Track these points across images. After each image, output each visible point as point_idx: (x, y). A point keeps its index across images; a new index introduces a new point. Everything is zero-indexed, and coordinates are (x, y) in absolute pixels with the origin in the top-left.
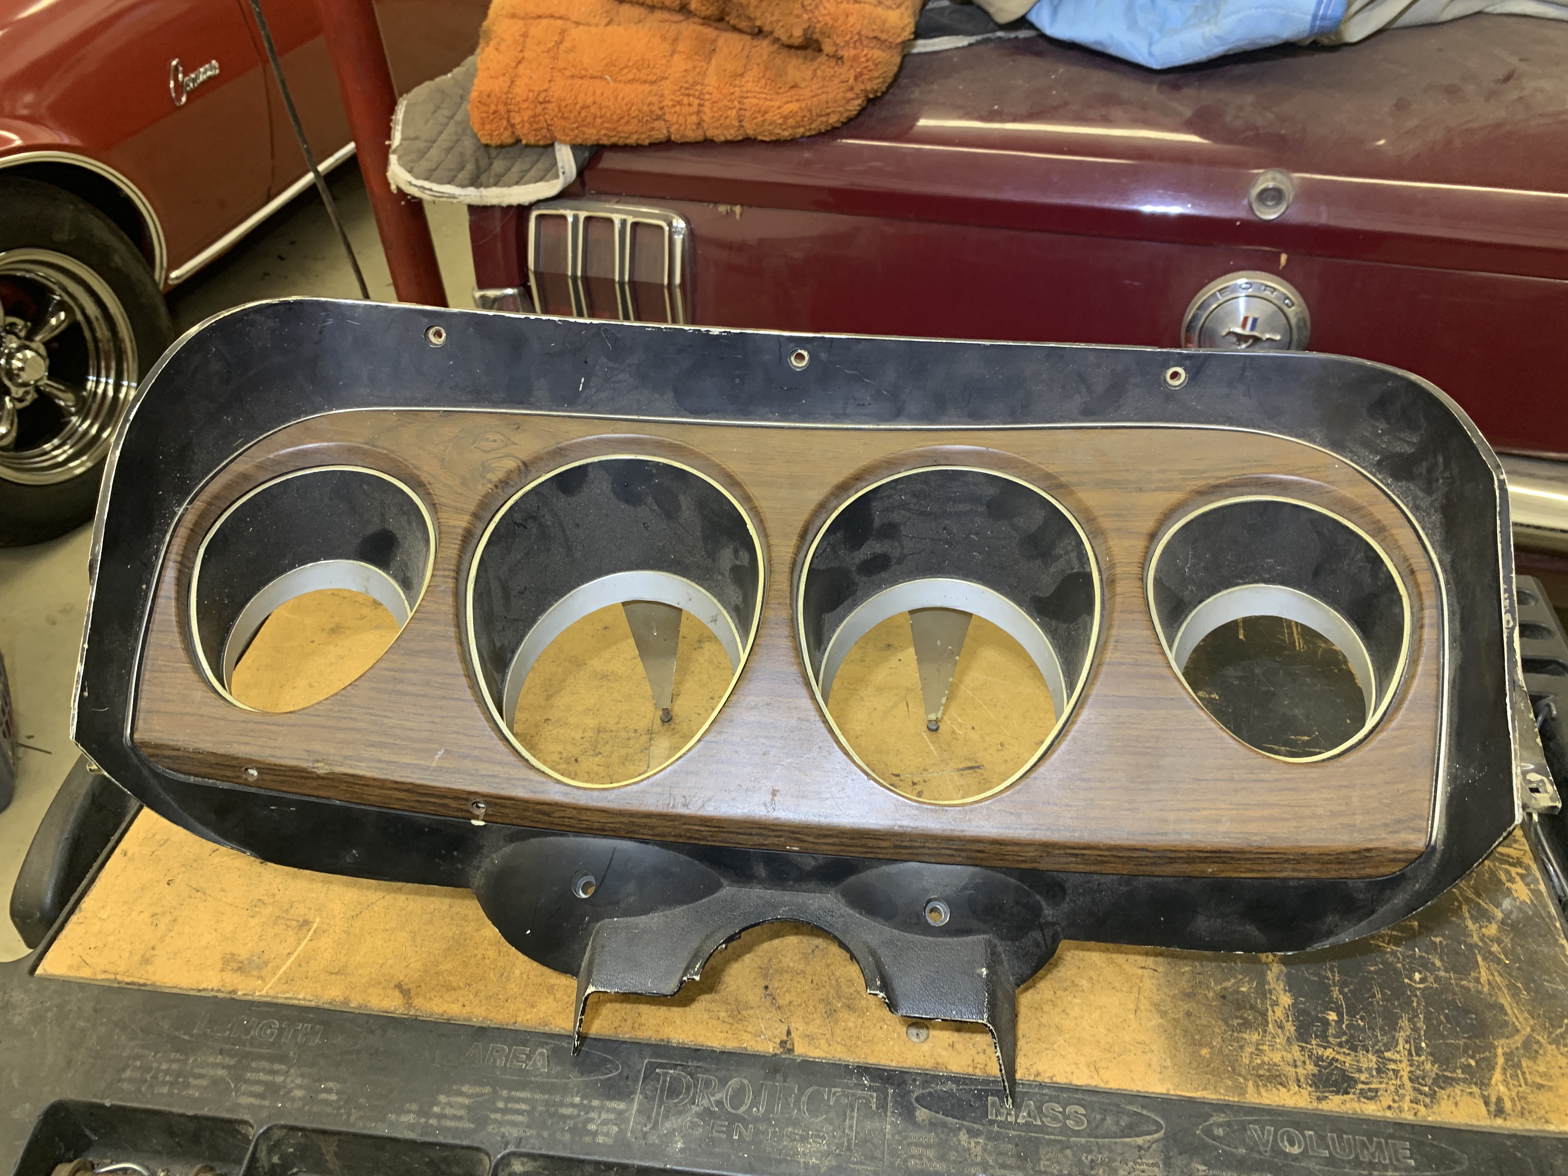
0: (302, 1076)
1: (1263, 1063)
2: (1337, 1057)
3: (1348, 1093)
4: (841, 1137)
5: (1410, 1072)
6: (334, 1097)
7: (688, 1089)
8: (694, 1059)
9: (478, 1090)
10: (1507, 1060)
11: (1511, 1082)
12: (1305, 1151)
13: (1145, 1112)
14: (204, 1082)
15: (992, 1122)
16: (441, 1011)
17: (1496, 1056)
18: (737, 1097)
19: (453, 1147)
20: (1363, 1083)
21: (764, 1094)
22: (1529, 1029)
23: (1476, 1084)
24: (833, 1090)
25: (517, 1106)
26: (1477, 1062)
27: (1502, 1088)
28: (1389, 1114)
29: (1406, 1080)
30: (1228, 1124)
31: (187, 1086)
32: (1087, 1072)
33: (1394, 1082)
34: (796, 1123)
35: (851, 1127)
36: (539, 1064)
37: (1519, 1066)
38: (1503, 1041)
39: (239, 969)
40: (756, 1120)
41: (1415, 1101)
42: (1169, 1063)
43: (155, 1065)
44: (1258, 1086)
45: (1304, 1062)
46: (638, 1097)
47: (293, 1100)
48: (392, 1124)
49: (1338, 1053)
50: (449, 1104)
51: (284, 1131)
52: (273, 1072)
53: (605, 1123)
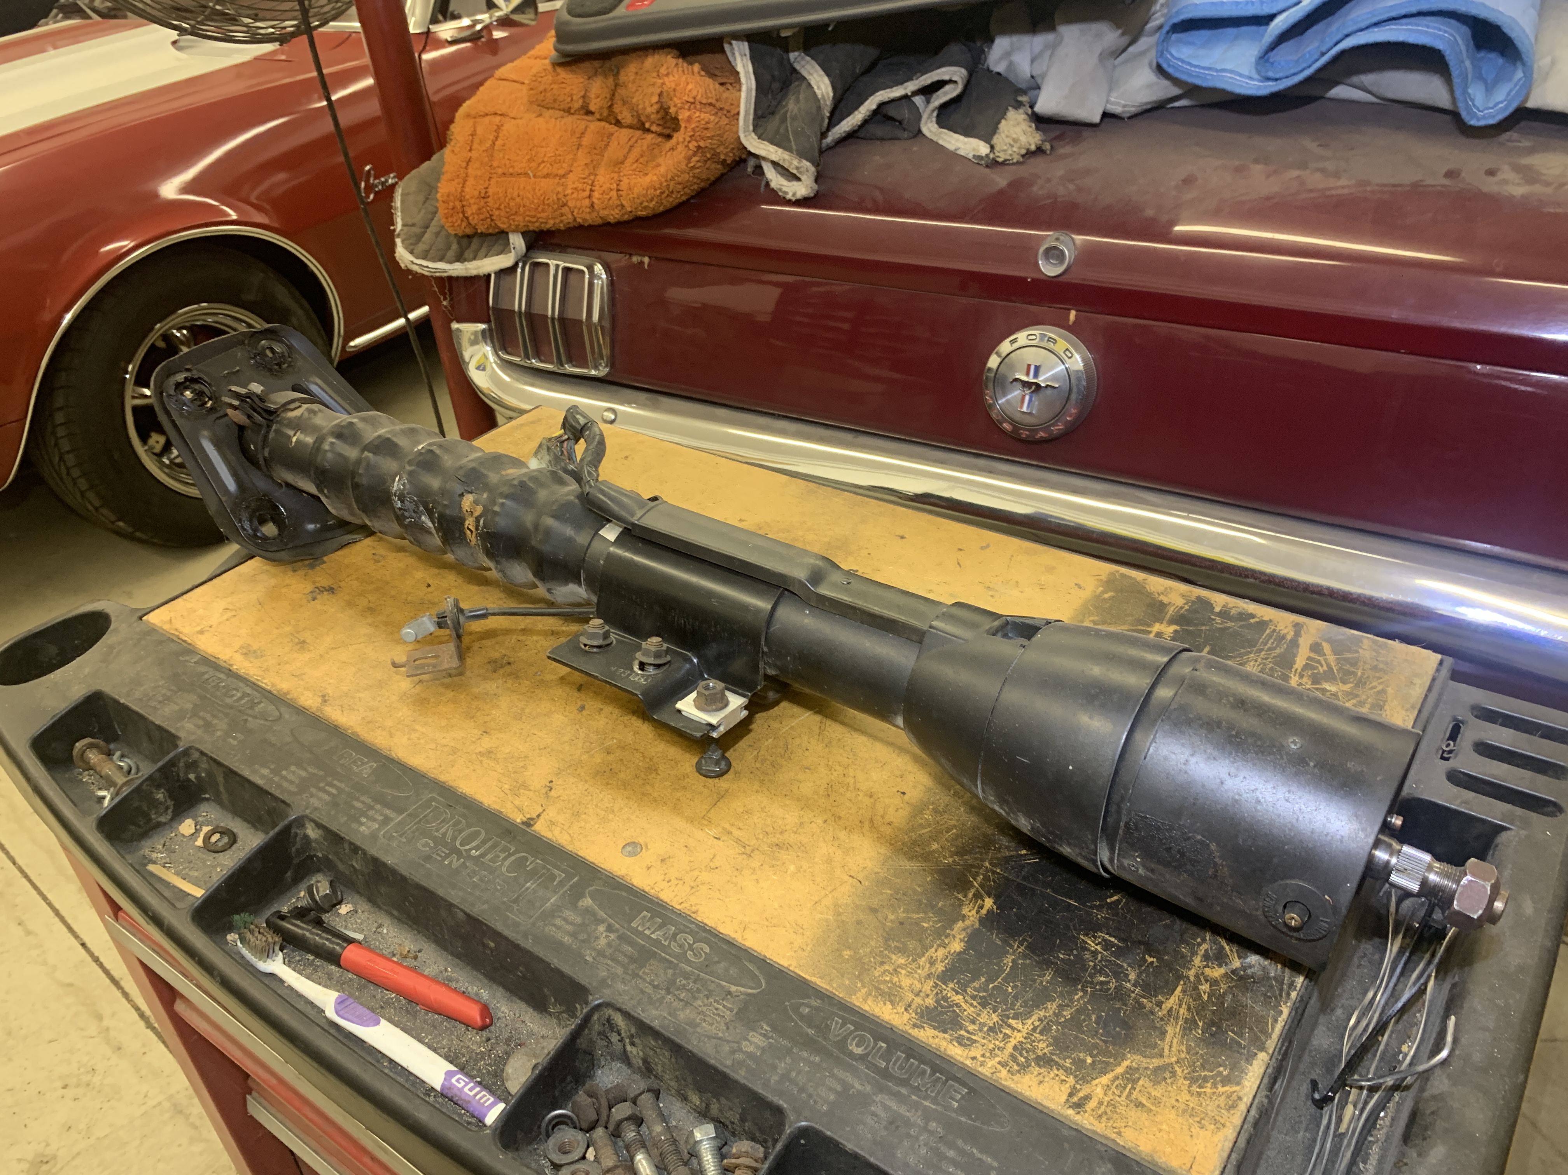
0: (228, 725)
1: (891, 981)
2: (963, 1005)
3: (945, 1032)
4: (515, 892)
5: (1021, 1043)
6: (235, 743)
7: (442, 821)
8: (463, 805)
9: (317, 772)
10: (1126, 1072)
11: (1113, 1088)
12: (868, 1054)
13: (756, 972)
15: (630, 928)
17: (1118, 1065)
18: (469, 839)
20: (968, 1032)
21: (488, 844)
22: (1174, 1059)
23: (1076, 1077)
24: (537, 861)
25: (331, 790)
26: (1093, 1062)
27: (1099, 1090)
28: (968, 1062)
29: (1010, 1046)
30: (819, 1009)
31: (167, 707)
33: (997, 1043)
34: (492, 869)
35: (527, 889)
36: (365, 771)
37: (1135, 1082)
38: (1137, 1057)
39: (246, 654)
40: (469, 857)
41: (1003, 1064)
42: (809, 948)
43: (160, 689)
44: (870, 994)
45: (928, 996)
46: (406, 814)
47: (213, 736)
48: (254, 772)
49: (966, 1002)
50: (294, 773)
51: (201, 756)
53: (374, 820)
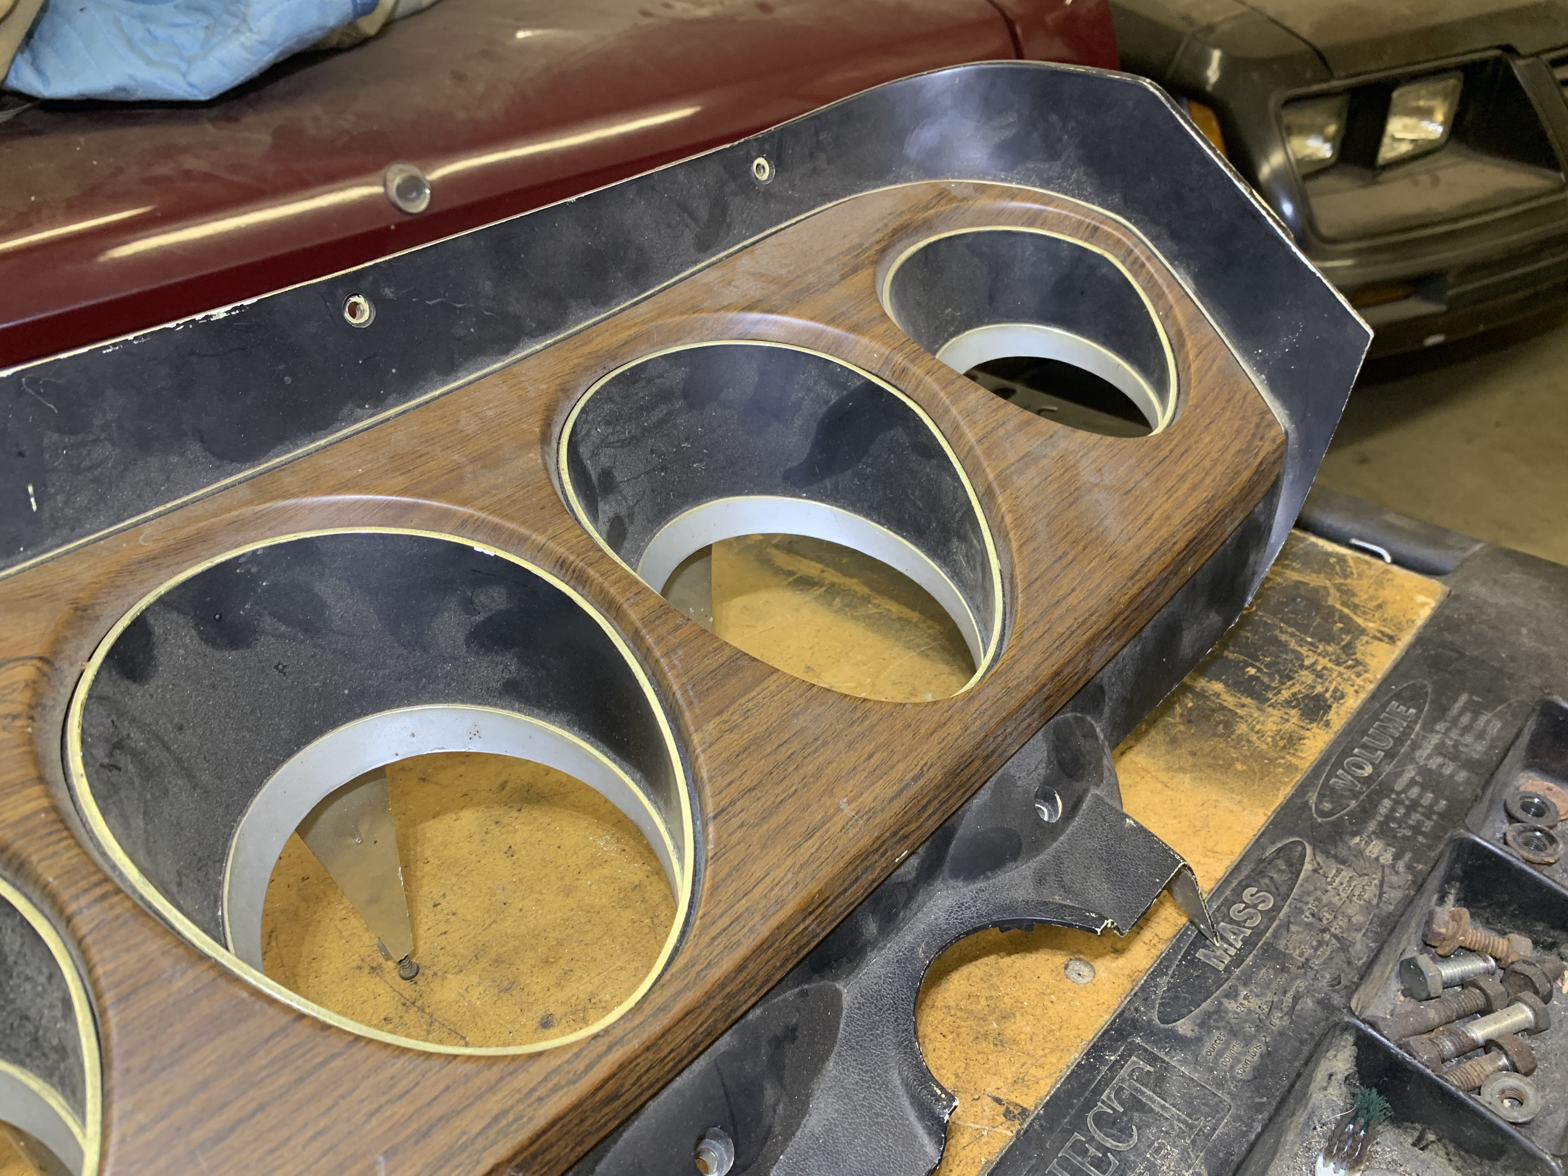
1: (1272, 737)
2: (1292, 691)
3: (1330, 707)
4: (1171, 1126)
5: (1330, 661)
10: (1348, 607)
12: (1372, 764)
15: (1228, 970)
17: (1341, 611)
20: (1325, 692)
22: (1328, 582)
23: (1360, 635)
26: (1340, 622)
27: (1371, 625)
28: (1363, 696)
29: (1336, 668)
30: (1322, 796)
34: (1127, 1165)
35: (1163, 1107)
37: (1356, 605)
38: (1330, 600)
41: (1358, 675)
42: (1237, 797)
44: (1294, 754)
45: (1286, 713)
49: (1289, 689)
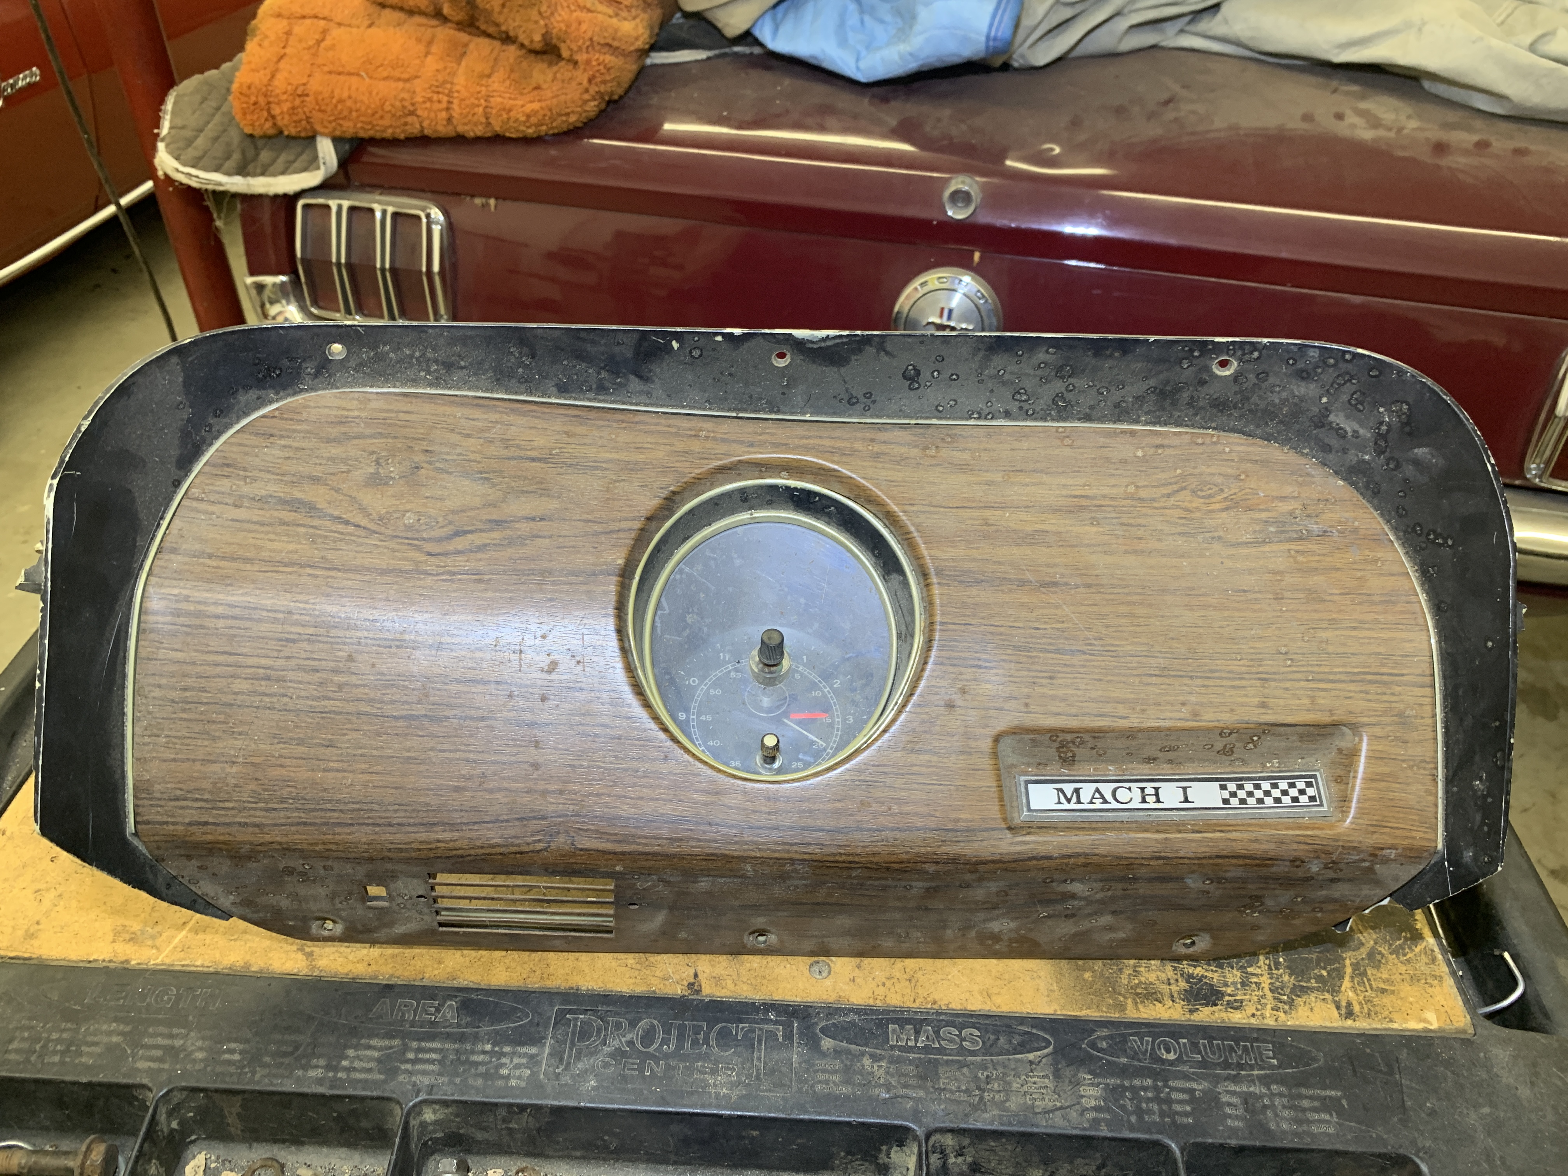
0: (203, 1038)
1: (1140, 983)
2: (1206, 974)
3: (1216, 1005)
4: (750, 1068)
5: (1271, 984)
6: (237, 1057)
7: (599, 1031)
8: (603, 1004)
9: (387, 1042)
10: (1354, 970)
11: (1358, 988)
12: (1180, 1056)
13: (1034, 1031)
14: (97, 1050)
15: (892, 1048)
16: (346, 971)
17: (1345, 966)
18: (648, 1037)
19: (363, 1099)
20: (1230, 995)
21: (674, 1033)
22: (1372, 942)
23: (1328, 992)
24: (741, 1026)
25: (428, 1056)
26: (1328, 973)
27: (1351, 994)
28: (1253, 1021)
29: (1267, 991)
30: (1111, 1037)
31: (80, 1054)
32: (980, 998)
33: (1256, 993)
34: (705, 1057)
35: (759, 1059)
36: (449, 1016)
37: (1364, 974)
38: (1350, 954)
39: (131, 939)
40: (667, 1056)
41: (1275, 1009)
42: (1055, 987)
43: (45, 1035)
44: (1136, 1003)
45: (1177, 980)
46: (549, 1042)
47: (194, 1061)
48: (298, 1080)
49: (1207, 970)
50: (358, 1058)
51: (185, 1093)
52: (171, 1036)
53: (518, 1066)
